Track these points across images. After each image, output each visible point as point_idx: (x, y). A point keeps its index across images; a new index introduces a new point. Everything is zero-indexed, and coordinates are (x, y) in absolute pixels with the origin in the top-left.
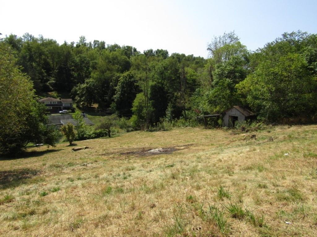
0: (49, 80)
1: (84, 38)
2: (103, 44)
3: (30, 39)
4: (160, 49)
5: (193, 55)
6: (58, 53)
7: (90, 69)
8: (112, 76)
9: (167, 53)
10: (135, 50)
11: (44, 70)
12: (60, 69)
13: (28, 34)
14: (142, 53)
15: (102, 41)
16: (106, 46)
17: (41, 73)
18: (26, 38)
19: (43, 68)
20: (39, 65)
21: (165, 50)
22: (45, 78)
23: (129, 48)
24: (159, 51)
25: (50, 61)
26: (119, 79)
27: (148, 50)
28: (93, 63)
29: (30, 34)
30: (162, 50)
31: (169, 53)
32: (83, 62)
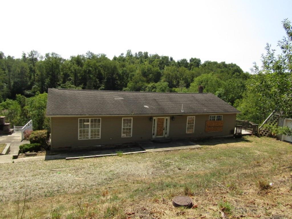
0: (100, 87)
1: (130, 51)
2: (146, 54)
3: (90, 55)
4: (194, 58)
5: (225, 62)
6: (108, 67)
7: (129, 79)
8: (142, 86)
9: (200, 61)
10: (171, 59)
11: (98, 79)
12: (108, 79)
13: (89, 52)
14: (176, 61)
15: (146, 52)
16: (149, 55)
17: (96, 81)
18: (88, 54)
19: (97, 78)
20: (94, 76)
21: (198, 59)
22: (98, 85)
23: (166, 58)
24: (192, 59)
25: (102, 72)
26: (146, 89)
27: (181, 60)
28: (131, 74)
29: (91, 52)
30: (195, 58)
31: (201, 61)
32: (125, 74)
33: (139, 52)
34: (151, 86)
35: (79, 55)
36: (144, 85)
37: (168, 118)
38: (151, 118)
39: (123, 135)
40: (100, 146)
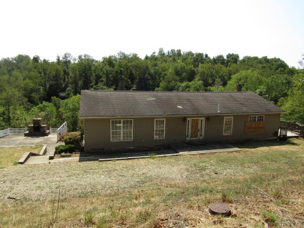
0: (132, 88)
1: (163, 49)
2: (179, 51)
3: (122, 55)
4: (231, 53)
5: (267, 57)
6: (140, 67)
7: (161, 79)
8: (175, 85)
9: (238, 56)
10: (206, 56)
11: (130, 79)
12: (140, 79)
13: (121, 52)
14: (212, 58)
15: (179, 49)
16: (182, 53)
17: (128, 82)
18: (120, 55)
19: (129, 78)
20: (126, 77)
21: (236, 55)
22: (130, 86)
23: (200, 55)
24: (230, 55)
25: (134, 72)
26: (179, 89)
27: (217, 56)
28: (164, 74)
29: (122, 52)
30: (233, 54)
31: (240, 57)
32: (157, 73)
33: (171, 50)
34: (184, 86)
35: (111, 56)
36: (177, 84)
37: (203, 119)
38: (184, 119)
39: (156, 137)
40: (132, 148)
